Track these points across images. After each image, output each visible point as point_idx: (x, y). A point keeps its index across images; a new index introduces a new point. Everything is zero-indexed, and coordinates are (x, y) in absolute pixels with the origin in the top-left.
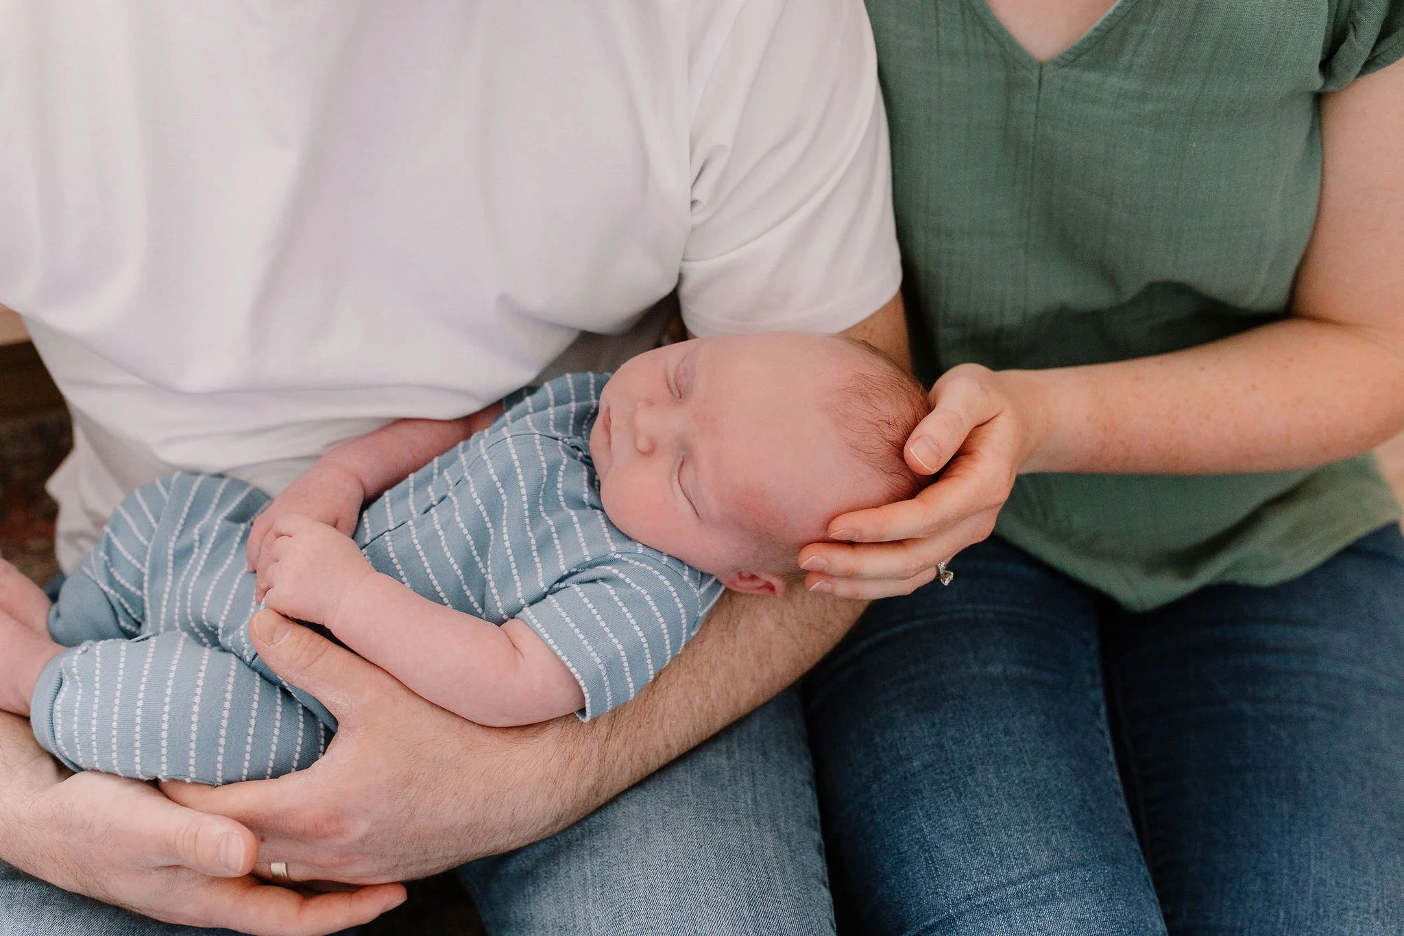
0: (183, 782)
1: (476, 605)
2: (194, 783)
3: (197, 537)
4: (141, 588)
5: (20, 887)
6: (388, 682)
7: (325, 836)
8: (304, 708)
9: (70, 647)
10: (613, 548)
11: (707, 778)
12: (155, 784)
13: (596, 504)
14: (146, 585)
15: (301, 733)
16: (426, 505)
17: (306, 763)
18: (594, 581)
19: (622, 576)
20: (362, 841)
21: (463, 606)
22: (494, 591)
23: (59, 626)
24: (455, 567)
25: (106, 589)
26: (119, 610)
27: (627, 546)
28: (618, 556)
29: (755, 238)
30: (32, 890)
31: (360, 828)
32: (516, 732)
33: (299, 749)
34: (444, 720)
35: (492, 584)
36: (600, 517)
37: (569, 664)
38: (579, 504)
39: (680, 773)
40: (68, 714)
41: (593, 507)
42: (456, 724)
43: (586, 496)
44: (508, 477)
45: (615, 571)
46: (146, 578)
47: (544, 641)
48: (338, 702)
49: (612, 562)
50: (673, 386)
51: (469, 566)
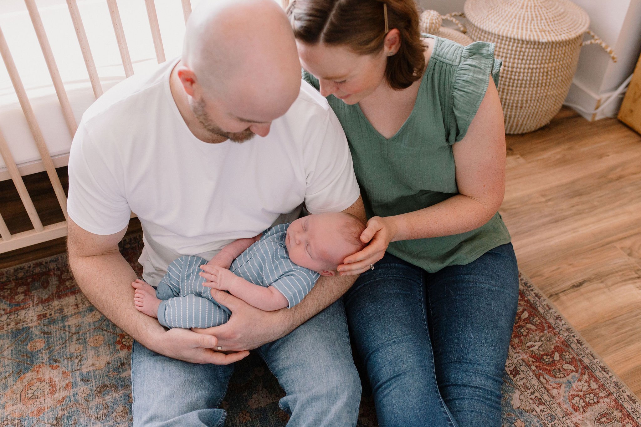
0: (198, 328)
1: (261, 283)
2: (200, 328)
3: (192, 272)
4: (179, 285)
5: (158, 357)
6: (243, 302)
7: (232, 338)
8: (223, 310)
9: (163, 300)
10: (293, 268)
11: (319, 321)
12: (191, 329)
13: (288, 257)
14: (180, 284)
15: (223, 316)
16: (247, 260)
17: (225, 322)
18: (289, 276)
19: (295, 274)
20: (240, 339)
21: (258, 284)
22: (265, 280)
23: (159, 295)
24: (255, 274)
25: (170, 286)
26: (173, 290)
27: (296, 267)
28: (294, 269)
29: (323, 189)
30: (161, 357)
31: (239, 336)
32: (273, 312)
33: (223, 319)
34: (256, 310)
35: (265, 278)
36: (289, 260)
37: (284, 295)
38: (284, 258)
39: (313, 321)
40: (169, 315)
41: (287, 258)
42: (259, 311)
43: (285, 256)
44: (266, 253)
45: (294, 273)
46: (180, 282)
47: (278, 290)
48: (232, 307)
49: (292, 271)
50: (304, 228)
51: (258, 274)
